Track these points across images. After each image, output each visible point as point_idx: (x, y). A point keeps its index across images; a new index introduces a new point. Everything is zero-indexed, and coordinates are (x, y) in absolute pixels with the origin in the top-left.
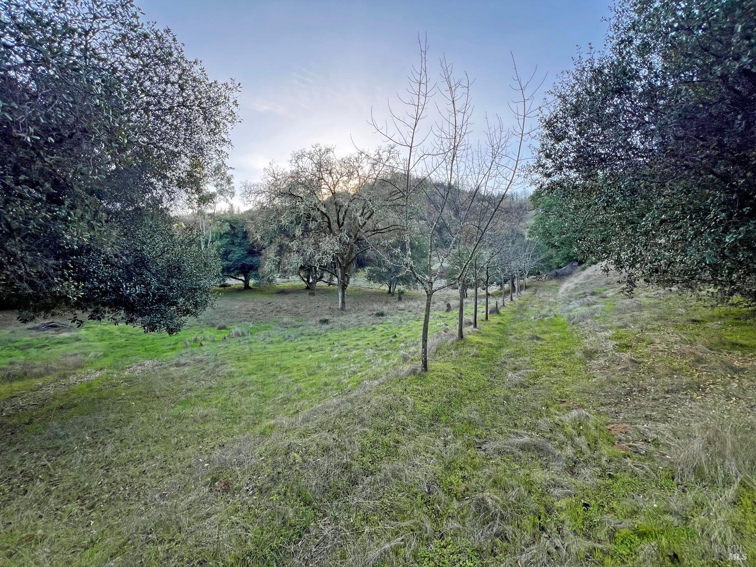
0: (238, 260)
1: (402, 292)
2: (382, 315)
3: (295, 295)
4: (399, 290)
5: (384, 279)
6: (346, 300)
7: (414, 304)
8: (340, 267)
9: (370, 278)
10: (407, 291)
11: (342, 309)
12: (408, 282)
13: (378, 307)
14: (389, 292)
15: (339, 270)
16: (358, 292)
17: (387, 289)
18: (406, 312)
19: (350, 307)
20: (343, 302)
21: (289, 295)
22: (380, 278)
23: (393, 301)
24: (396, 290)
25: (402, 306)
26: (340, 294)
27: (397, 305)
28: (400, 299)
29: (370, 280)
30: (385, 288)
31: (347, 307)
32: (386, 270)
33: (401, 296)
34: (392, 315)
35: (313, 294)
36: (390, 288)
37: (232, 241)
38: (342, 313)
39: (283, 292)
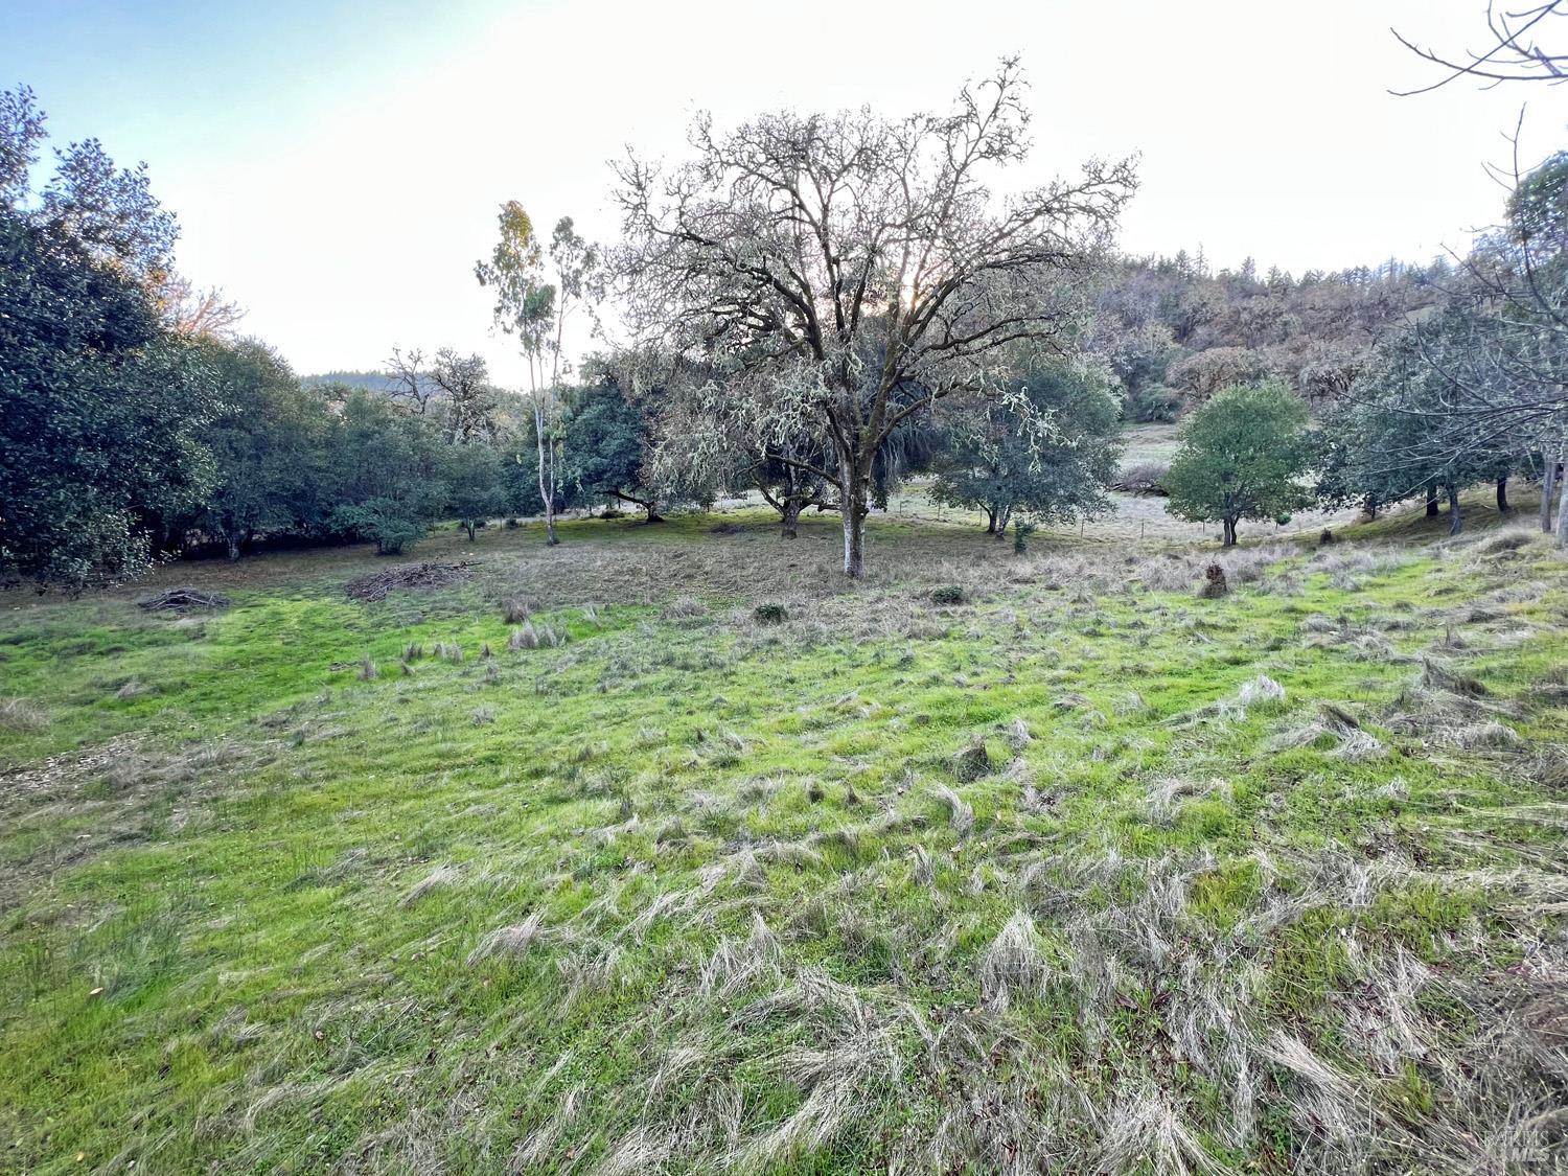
0: (618, 454)
1: (1028, 530)
2: (955, 598)
3: (749, 535)
4: (1017, 525)
5: (977, 496)
6: (863, 552)
7: (1066, 564)
8: (848, 459)
9: (940, 494)
10: (1041, 526)
11: (853, 574)
12: (1045, 504)
13: (950, 572)
14: (991, 530)
15: (846, 468)
16: (908, 528)
17: (986, 521)
18: (1037, 590)
19: (875, 568)
20: (856, 556)
21: (736, 535)
22: (968, 496)
23: (998, 553)
24: (1011, 523)
25: (1024, 568)
26: (848, 535)
27: (1010, 565)
28: (1020, 548)
29: (940, 499)
30: (979, 518)
31: (866, 569)
32: (985, 474)
33: (1022, 540)
34: (990, 601)
35: (793, 535)
36: (993, 519)
37: (612, 409)
38: (851, 586)
39: (725, 529)
